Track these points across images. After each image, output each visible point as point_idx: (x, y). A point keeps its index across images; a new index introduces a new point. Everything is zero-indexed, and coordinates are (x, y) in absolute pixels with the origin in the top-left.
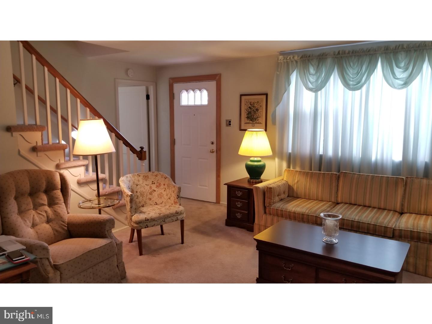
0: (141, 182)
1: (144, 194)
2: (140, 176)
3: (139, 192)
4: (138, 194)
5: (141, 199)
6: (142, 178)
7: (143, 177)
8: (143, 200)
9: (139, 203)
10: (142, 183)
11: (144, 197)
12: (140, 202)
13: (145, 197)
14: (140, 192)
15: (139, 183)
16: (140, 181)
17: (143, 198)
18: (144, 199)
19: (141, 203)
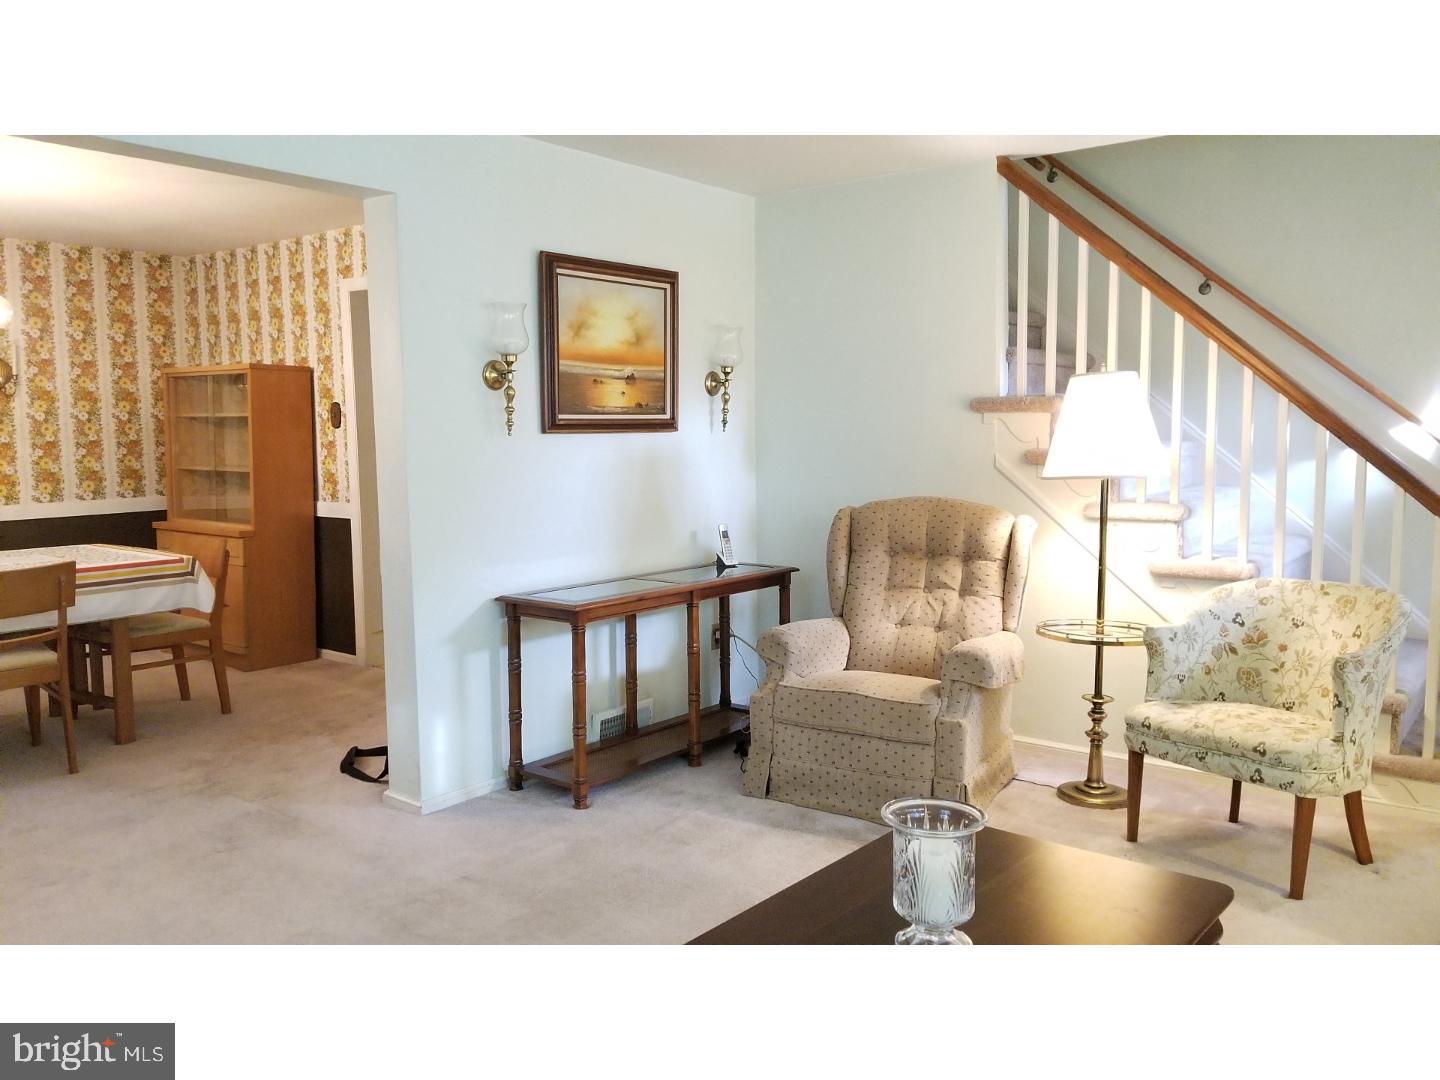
0: (1320, 618)
1: (1310, 665)
2: (1326, 594)
3: (1297, 653)
4: (1289, 657)
5: (1289, 678)
6: (1332, 603)
7: (1338, 601)
8: (1297, 684)
9: (1276, 691)
10: (1322, 625)
11: (1307, 673)
12: (1280, 690)
13: (1311, 679)
14: (1301, 652)
15: (1307, 619)
16: (1316, 613)
17: (1300, 676)
18: (1305, 683)
19: (1285, 695)
